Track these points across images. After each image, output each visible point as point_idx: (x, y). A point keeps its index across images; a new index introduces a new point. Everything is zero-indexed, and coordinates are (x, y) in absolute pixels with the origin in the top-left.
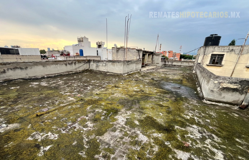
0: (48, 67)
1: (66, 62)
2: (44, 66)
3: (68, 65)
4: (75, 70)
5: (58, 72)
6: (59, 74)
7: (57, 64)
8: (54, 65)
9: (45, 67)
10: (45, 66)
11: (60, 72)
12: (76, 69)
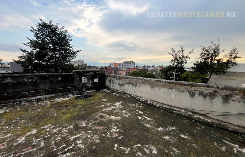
0: (157, 89)
1: (194, 88)
2: (151, 87)
3: (197, 95)
4: (220, 118)
5: (170, 103)
6: (170, 107)
7: (171, 88)
8: (166, 89)
9: (153, 89)
10: (154, 87)
11: (173, 104)
12: (224, 115)
